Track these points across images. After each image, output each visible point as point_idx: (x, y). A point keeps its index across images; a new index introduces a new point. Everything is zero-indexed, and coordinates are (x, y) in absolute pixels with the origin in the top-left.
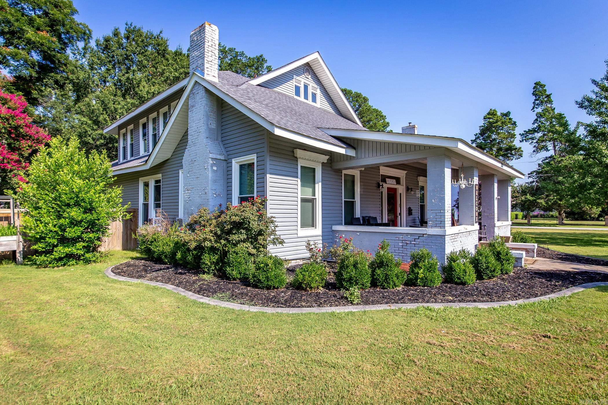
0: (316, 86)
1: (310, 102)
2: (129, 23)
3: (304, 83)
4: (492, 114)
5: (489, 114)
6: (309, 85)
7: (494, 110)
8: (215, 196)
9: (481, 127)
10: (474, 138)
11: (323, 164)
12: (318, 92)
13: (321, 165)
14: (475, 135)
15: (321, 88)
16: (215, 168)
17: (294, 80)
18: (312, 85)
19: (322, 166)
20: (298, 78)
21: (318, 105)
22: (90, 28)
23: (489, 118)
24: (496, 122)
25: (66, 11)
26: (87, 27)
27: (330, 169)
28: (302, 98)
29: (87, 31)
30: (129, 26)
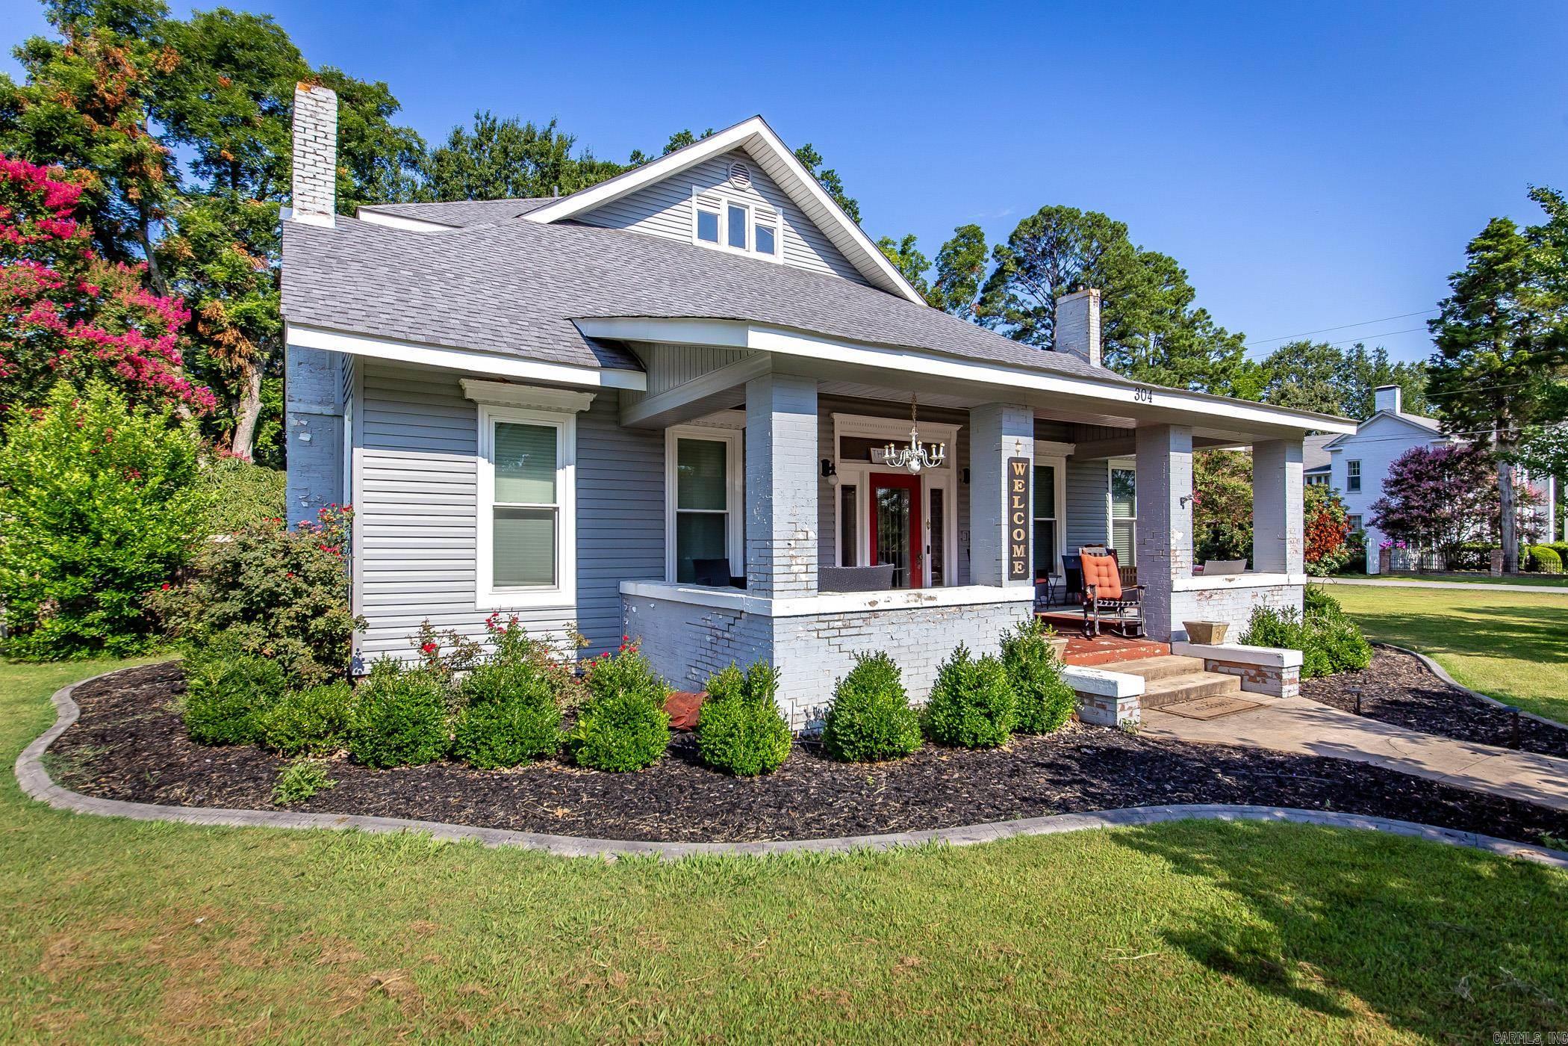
0: (771, 208)
1: (751, 251)
2: (482, 114)
3: (729, 202)
4: (1496, 235)
5: (1486, 235)
6: (748, 207)
7: (1501, 222)
8: (305, 504)
9: (1453, 278)
10: (1438, 315)
11: (581, 416)
12: (780, 225)
13: (573, 418)
14: (1441, 304)
15: (786, 211)
16: (305, 437)
17: (694, 198)
18: (757, 208)
19: (578, 419)
20: (709, 192)
21: (778, 258)
22: (421, 136)
23: (1488, 248)
24: (1507, 258)
25: (369, 106)
26: (415, 135)
27: (614, 427)
28: (723, 245)
29: (415, 145)
30: (484, 119)
